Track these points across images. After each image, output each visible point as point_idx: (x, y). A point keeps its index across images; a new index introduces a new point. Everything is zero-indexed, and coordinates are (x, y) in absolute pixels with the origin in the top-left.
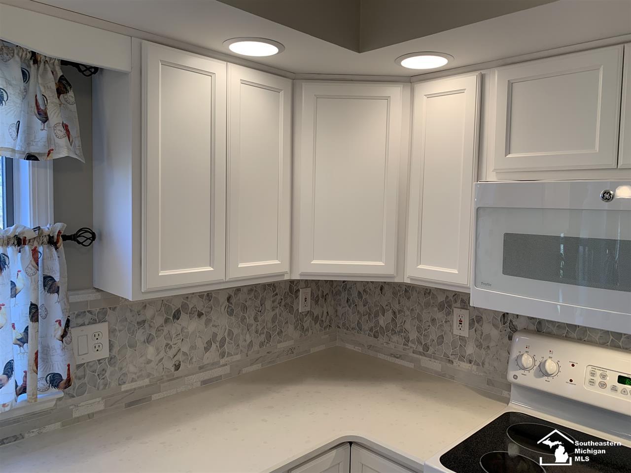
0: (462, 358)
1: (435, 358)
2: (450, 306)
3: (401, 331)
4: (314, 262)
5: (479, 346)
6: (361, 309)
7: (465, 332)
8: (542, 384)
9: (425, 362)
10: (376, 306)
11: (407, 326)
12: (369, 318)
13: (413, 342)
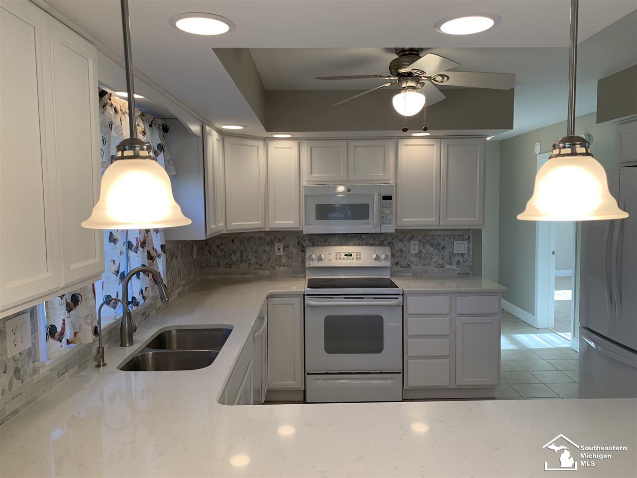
0: (280, 265)
1: (266, 269)
2: (273, 243)
3: (246, 260)
4: (233, 224)
5: (288, 258)
6: (219, 254)
7: (281, 253)
8: (320, 264)
9: (261, 272)
10: (229, 250)
11: (250, 257)
12: (225, 258)
13: (253, 264)
